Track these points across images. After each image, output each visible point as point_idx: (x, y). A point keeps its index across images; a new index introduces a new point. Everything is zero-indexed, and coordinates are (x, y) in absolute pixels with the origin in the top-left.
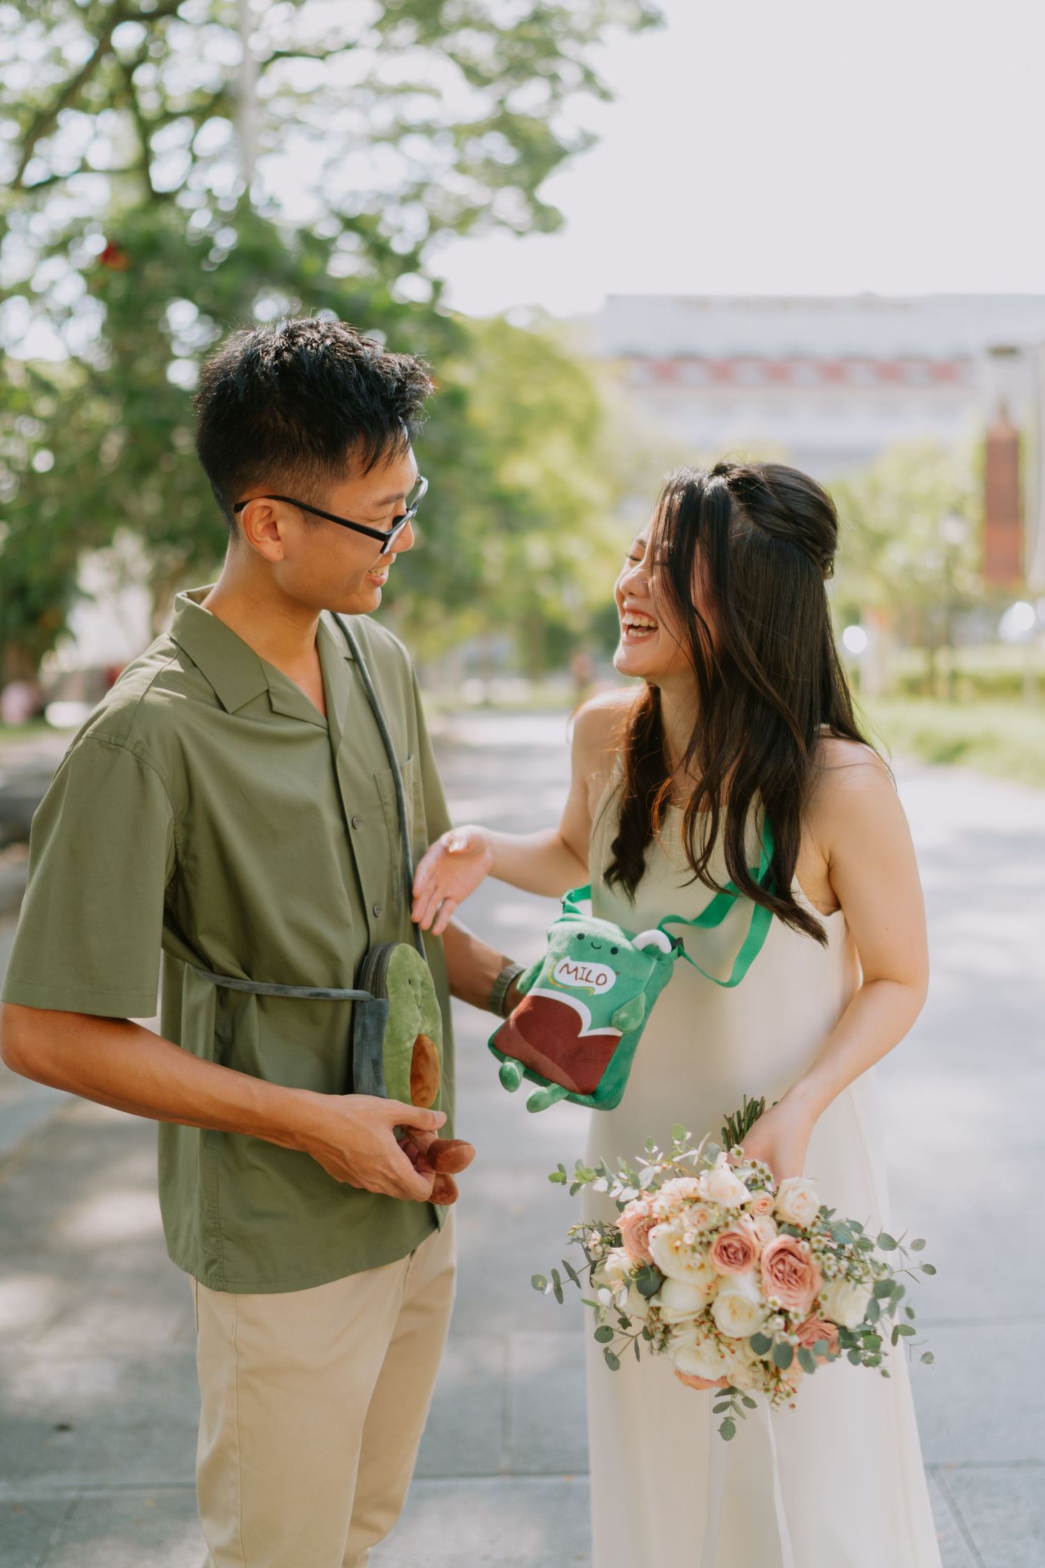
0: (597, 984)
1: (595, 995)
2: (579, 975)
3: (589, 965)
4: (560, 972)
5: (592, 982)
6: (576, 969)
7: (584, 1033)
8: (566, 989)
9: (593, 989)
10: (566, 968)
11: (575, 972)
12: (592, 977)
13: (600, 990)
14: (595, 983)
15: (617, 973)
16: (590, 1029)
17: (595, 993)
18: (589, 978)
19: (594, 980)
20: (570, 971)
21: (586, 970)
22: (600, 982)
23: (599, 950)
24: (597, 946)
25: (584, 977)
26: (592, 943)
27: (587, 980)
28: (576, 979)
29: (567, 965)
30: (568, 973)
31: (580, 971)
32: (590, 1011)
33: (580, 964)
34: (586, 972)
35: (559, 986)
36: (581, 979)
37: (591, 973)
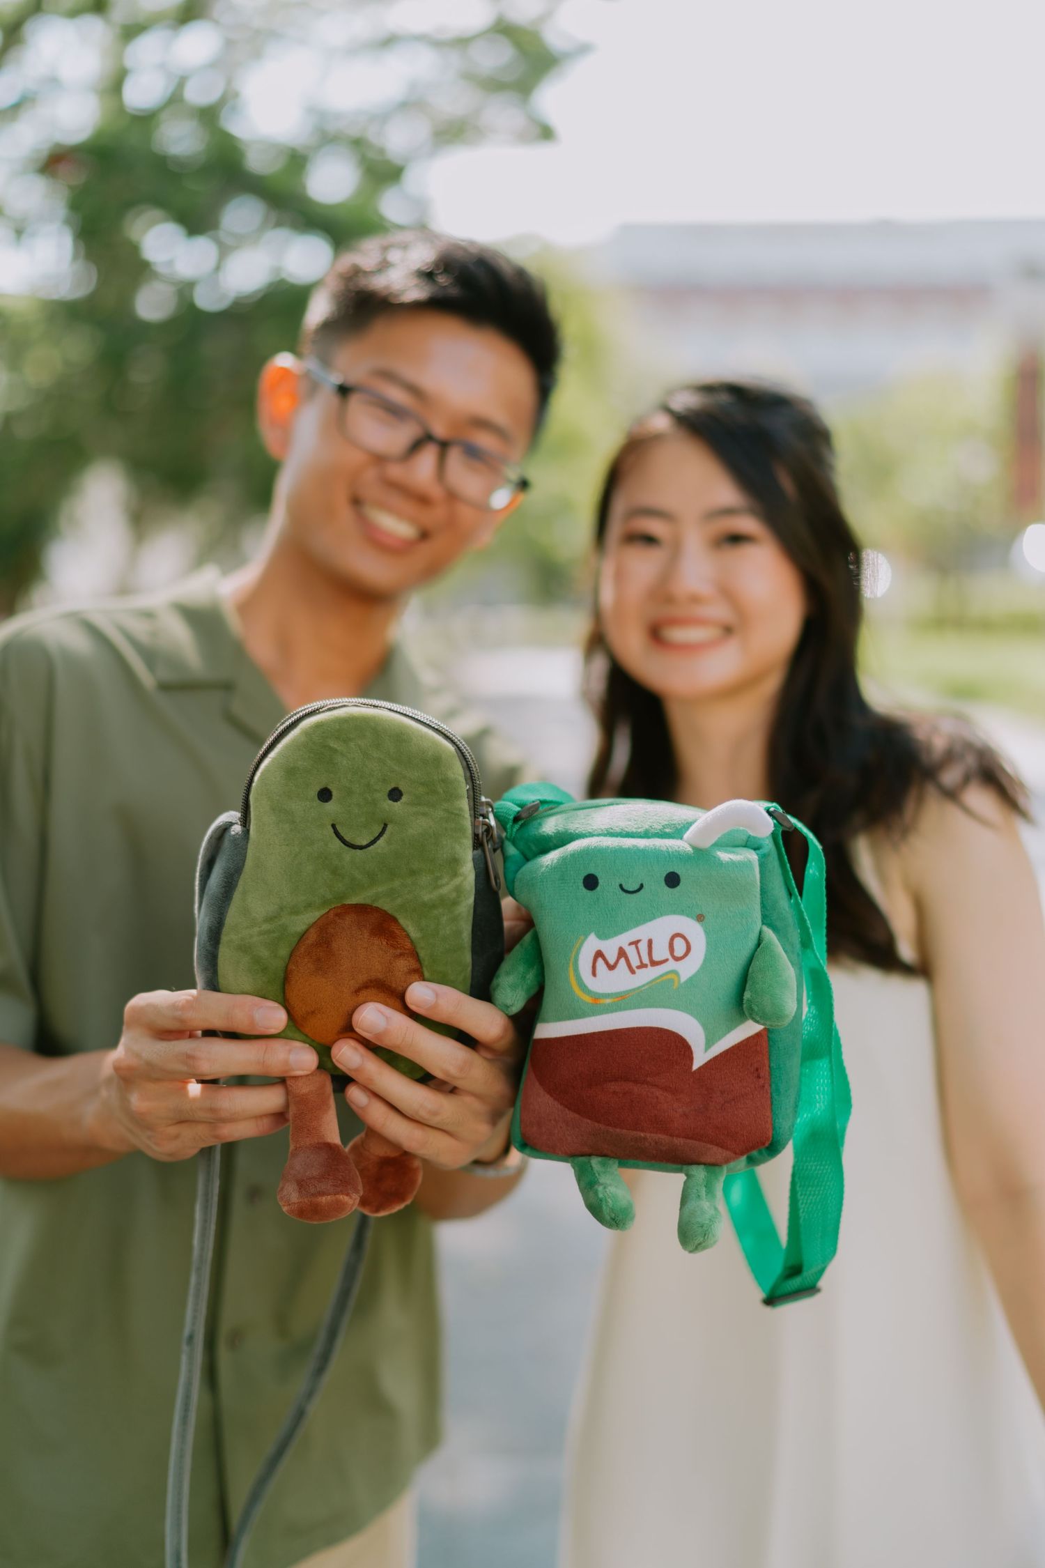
0: (677, 959)
1: (686, 982)
2: (635, 962)
3: (641, 932)
4: (594, 974)
5: (667, 960)
6: (622, 953)
7: (700, 1059)
8: (623, 1001)
9: (675, 972)
10: (600, 961)
11: (622, 961)
12: (660, 952)
13: (688, 969)
14: (671, 959)
15: (700, 918)
16: (709, 1044)
17: (683, 979)
18: (656, 958)
19: (667, 955)
20: (612, 962)
21: (640, 945)
22: (679, 951)
23: (642, 892)
24: (636, 887)
25: (646, 960)
26: (621, 886)
27: (654, 963)
28: (633, 972)
29: (599, 954)
30: (611, 967)
31: (631, 952)
32: (691, 1014)
33: (623, 940)
34: (643, 947)
35: (608, 1001)
36: (642, 966)
37: (654, 945)
